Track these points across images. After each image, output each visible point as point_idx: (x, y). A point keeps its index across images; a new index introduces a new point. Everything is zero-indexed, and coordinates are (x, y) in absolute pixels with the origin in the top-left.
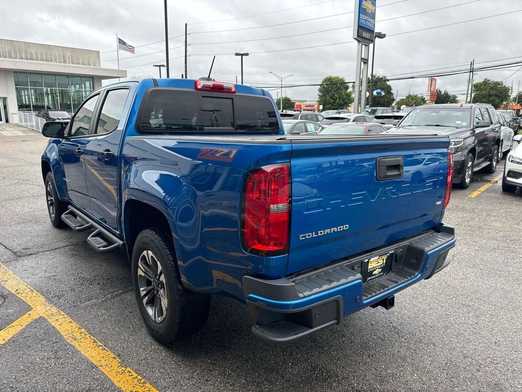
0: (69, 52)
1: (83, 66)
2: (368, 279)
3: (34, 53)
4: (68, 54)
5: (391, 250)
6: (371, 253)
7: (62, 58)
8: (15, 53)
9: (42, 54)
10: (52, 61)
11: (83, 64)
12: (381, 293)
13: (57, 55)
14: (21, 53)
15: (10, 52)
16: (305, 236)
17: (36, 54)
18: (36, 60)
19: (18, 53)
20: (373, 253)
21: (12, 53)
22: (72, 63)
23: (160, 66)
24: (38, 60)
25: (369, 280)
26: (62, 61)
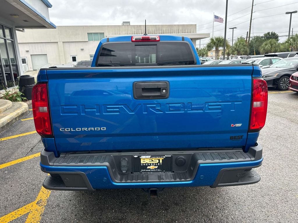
0: (181, 27)
1: (187, 34)
2: (142, 170)
3: (165, 30)
4: (181, 28)
5: (168, 154)
6: (145, 152)
7: (178, 31)
8: (157, 31)
9: (168, 30)
10: (172, 33)
11: (188, 33)
12: (131, 183)
13: (175, 29)
14: (159, 31)
15: (155, 31)
16: (65, 130)
17: (166, 30)
18: (165, 33)
19: (158, 31)
20: (147, 152)
21: (156, 31)
22: (182, 33)
23: (233, 28)
24: (166, 33)
25: (143, 172)
26: (177, 32)
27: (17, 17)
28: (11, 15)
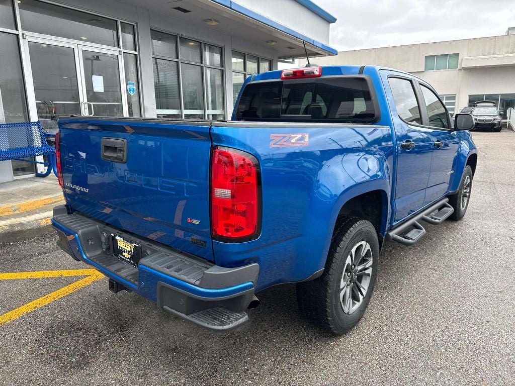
25: (120, 258)
27: (274, 43)
28: (267, 42)
